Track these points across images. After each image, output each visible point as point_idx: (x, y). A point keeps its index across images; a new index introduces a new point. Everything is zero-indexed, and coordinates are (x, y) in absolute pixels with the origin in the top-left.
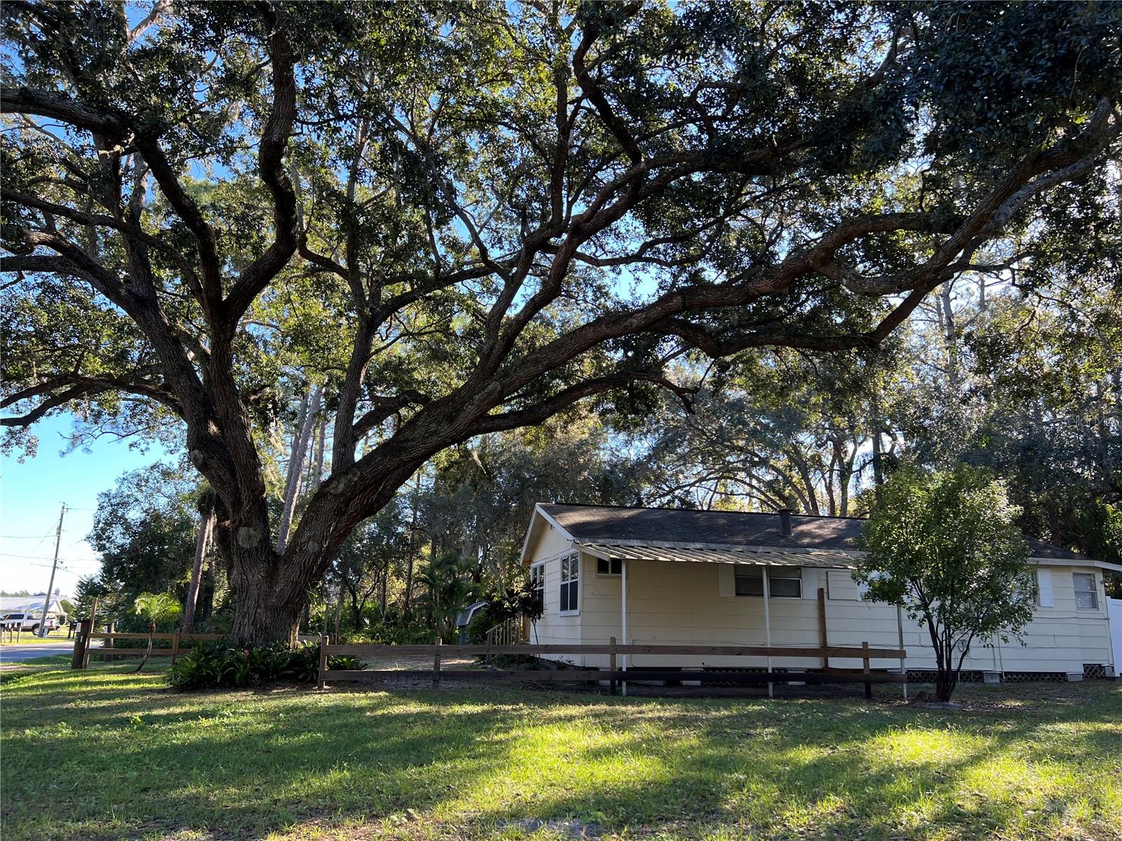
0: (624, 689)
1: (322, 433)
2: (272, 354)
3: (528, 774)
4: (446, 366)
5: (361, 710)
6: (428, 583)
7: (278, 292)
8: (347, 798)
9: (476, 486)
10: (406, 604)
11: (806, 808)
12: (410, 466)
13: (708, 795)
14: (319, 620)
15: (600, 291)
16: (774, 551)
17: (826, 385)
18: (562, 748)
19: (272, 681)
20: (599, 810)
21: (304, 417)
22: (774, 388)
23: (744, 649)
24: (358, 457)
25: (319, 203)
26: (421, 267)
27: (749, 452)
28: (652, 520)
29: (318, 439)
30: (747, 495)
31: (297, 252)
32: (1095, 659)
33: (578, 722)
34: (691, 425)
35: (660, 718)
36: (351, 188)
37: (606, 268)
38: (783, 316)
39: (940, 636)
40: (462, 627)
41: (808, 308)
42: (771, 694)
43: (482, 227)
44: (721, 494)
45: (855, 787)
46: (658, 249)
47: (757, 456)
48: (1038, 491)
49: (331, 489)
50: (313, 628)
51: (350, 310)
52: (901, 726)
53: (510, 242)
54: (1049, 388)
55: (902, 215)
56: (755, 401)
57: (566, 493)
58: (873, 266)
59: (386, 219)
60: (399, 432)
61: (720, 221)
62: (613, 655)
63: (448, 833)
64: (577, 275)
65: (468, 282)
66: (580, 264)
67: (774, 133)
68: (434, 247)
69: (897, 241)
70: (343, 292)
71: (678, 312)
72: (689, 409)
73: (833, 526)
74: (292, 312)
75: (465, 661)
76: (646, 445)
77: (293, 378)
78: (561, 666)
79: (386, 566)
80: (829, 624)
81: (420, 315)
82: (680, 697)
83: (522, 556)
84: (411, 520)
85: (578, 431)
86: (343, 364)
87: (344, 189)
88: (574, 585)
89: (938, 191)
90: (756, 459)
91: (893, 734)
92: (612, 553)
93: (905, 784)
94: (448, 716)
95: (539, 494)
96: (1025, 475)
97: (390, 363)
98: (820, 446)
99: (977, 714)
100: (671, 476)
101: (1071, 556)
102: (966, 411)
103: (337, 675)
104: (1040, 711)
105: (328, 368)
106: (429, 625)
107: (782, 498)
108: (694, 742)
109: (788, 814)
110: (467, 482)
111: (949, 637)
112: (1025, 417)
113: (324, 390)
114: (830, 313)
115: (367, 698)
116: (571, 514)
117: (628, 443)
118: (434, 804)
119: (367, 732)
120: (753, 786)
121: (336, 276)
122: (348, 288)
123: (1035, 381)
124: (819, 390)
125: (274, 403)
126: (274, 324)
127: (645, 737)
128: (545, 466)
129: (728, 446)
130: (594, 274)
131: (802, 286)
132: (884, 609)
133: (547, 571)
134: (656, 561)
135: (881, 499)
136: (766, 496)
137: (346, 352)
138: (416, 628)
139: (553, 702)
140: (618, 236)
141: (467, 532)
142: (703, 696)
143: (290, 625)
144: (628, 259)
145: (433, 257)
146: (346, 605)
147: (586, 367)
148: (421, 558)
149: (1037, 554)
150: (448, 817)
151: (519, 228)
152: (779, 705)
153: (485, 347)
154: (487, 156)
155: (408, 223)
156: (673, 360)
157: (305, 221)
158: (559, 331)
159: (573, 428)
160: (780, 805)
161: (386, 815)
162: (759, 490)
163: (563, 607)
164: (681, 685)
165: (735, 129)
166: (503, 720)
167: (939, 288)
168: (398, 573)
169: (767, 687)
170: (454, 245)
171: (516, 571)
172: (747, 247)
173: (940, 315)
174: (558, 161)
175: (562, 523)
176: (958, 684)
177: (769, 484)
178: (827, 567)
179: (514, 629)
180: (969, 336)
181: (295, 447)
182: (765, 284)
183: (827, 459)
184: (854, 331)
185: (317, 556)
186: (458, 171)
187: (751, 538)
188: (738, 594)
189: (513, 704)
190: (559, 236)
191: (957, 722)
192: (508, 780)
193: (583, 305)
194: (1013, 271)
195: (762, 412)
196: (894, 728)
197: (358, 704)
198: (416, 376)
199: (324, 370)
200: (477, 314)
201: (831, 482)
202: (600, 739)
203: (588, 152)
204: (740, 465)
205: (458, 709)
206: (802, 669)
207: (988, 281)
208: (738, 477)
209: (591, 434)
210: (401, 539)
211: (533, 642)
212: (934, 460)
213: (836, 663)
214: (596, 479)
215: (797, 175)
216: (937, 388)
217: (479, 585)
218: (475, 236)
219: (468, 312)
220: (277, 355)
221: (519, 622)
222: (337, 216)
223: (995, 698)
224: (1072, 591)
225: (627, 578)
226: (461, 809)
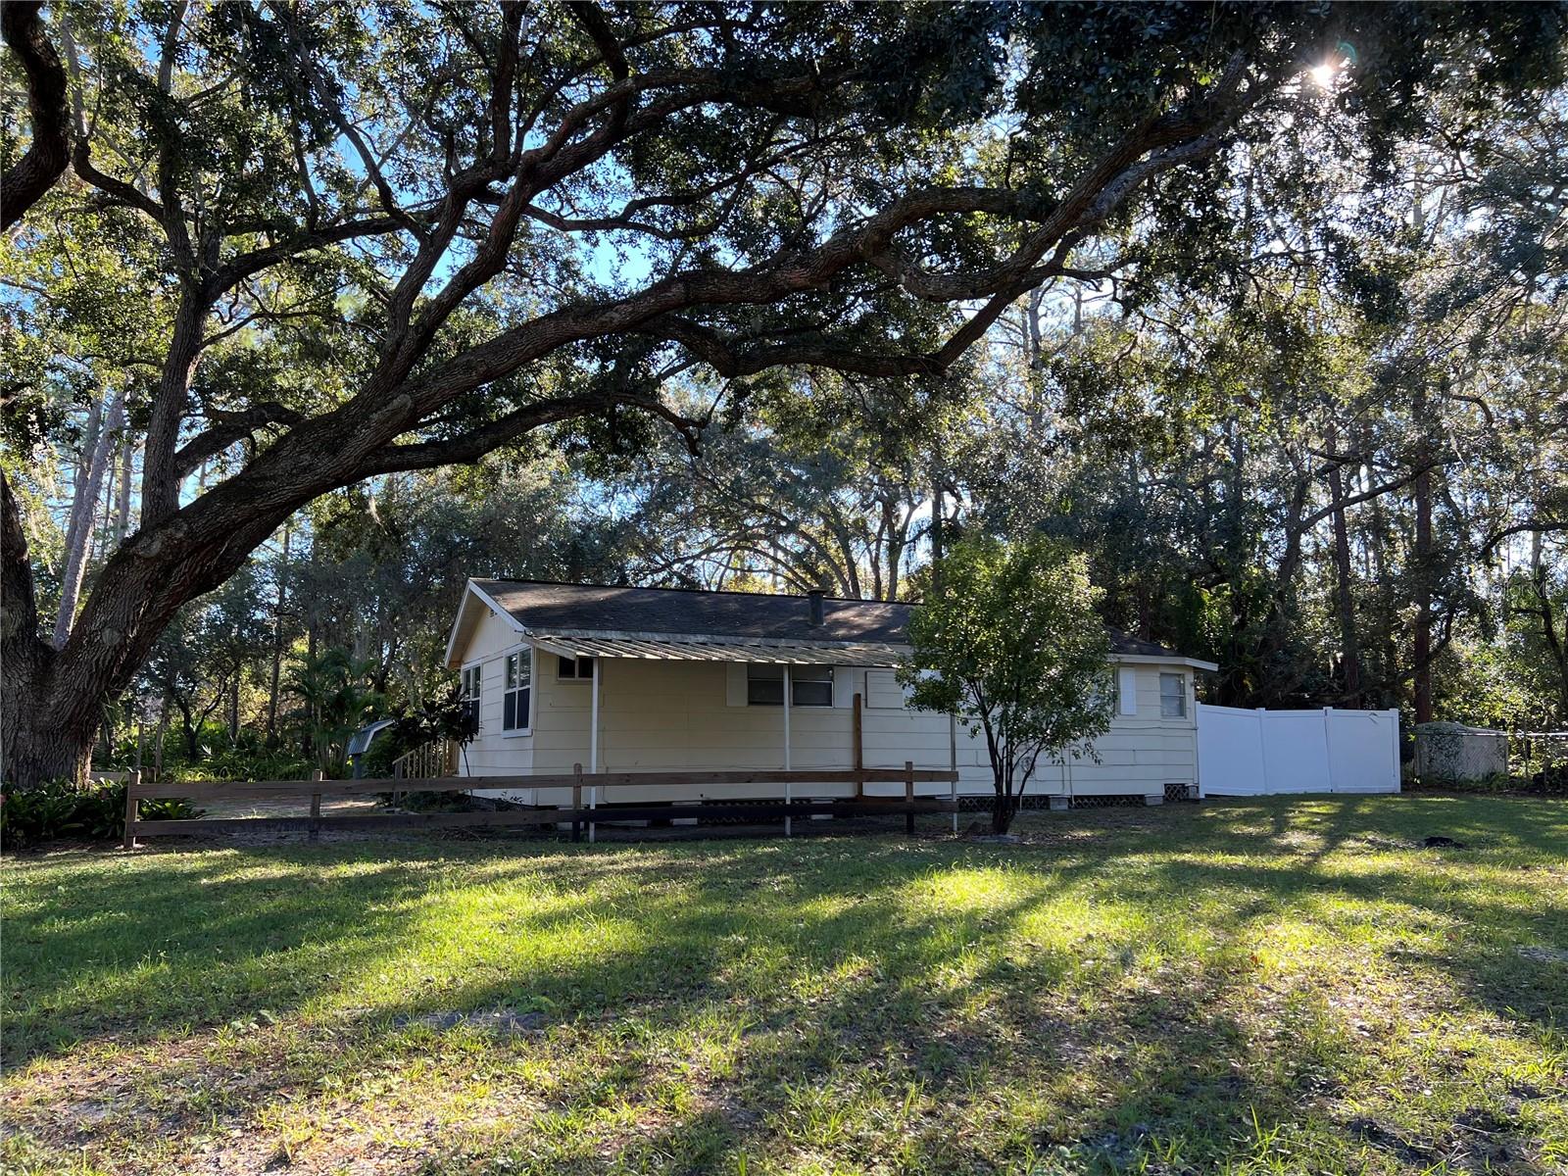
0: (592, 833)
1: (127, 464)
2: (34, 335)
3: (445, 952)
4: (329, 369)
5: (193, 875)
6: (303, 693)
7: (42, 233)
8: (164, 1001)
9: (377, 551)
10: (271, 724)
11: (821, 973)
12: (270, 517)
13: (695, 967)
14: (129, 749)
15: (567, 268)
16: (800, 645)
17: (875, 423)
18: (498, 916)
19: (47, 839)
20: (544, 994)
21: (94, 439)
22: (809, 425)
23: (755, 774)
24: (186, 499)
25: (110, 91)
26: (286, 210)
27: (773, 513)
28: (638, 604)
29: (120, 474)
30: (770, 571)
31: (71, 168)
32: (1177, 778)
33: (523, 880)
34: (697, 474)
35: (638, 870)
36: (164, 72)
37: (577, 234)
38: (823, 324)
39: (1000, 752)
40: (357, 756)
41: (857, 315)
42: (788, 832)
43: (385, 157)
44: (736, 570)
45: (885, 944)
46: (653, 213)
47: (785, 519)
48: (1126, 571)
49: (139, 549)
50: (118, 761)
51: (171, 271)
52: (945, 866)
53: (431, 183)
54: (1149, 437)
55: (982, 191)
56: (783, 441)
57: (517, 565)
58: (944, 261)
59: (227, 129)
60: (252, 464)
61: (740, 179)
62: (578, 788)
63: (322, 1039)
64: (533, 242)
65: (364, 240)
66: (538, 226)
67: (818, 56)
68: (306, 181)
69: (974, 228)
70: (156, 242)
71: (680, 307)
72: (694, 452)
73: (877, 612)
74: (68, 268)
75: (361, 804)
76: (634, 499)
77: (74, 377)
78: (502, 806)
79: (237, 667)
80: (867, 739)
81: (284, 287)
82: (667, 840)
83: (448, 654)
84: (276, 601)
85: (535, 476)
86: (158, 357)
87: (154, 75)
88: (524, 695)
89: (1029, 164)
90: (784, 524)
91: (936, 876)
92: (579, 649)
93: (946, 937)
94: (330, 880)
95: (474, 567)
96: (1112, 549)
97: (237, 358)
98: (866, 507)
99: (1038, 847)
100: (669, 545)
101: (1159, 652)
102: (1049, 466)
103: (156, 827)
104: (1110, 842)
105: (131, 361)
106: (307, 752)
107: (816, 576)
108: (683, 898)
109: (798, 982)
110: (364, 546)
111: (1011, 753)
112: (1116, 475)
113: (127, 397)
114: (886, 324)
115: (204, 859)
116: (522, 594)
117: (607, 497)
118: (302, 1001)
119: (200, 908)
120: (755, 950)
121: (143, 215)
122: (163, 236)
123: (1133, 429)
124: (865, 431)
125: (40, 413)
126: (38, 285)
127: (616, 894)
128: (484, 525)
129: (746, 505)
130: (558, 243)
131: (850, 282)
132: (934, 721)
133: (484, 675)
134: (642, 659)
135: (937, 578)
136: (795, 574)
137: (162, 339)
138: (287, 759)
139: (489, 854)
140: (594, 188)
141: (365, 619)
142: (698, 838)
143: (75, 756)
144: (609, 224)
145: (304, 195)
146: (173, 726)
147: (545, 380)
148: (294, 657)
149: (1120, 649)
150: (321, 1017)
151: (444, 162)
152: (796, 844)
153: (388, 342)
154: (389, 44)
155: (261, 137)
156: (671, 379)
157: (85, 121)
158: (506, 325)
159: (525, 471)
160: (788, 971)
161: (226, 1020)
162: (785, 565)
163: (509, 724)
164: (671, 825)
165: (765, 44)
166: (413, 882)
167: (1025, 298)
168: (257, 680)
169: (783, 823)
170: (339, 181)
171: (438, 676)
172: (776, 220)
173: (1025, 336)
174: (502, 63)
175: (509, 608)
176: (1019, 813)
177: (797, 557)
178: (865, 666)
179: (435, 757)
180: (1057, 365)
181: (81, 483)
182: (798, 275)
183: (874, 526)
184: (914, 351)
185: (118, 650)
186: (345, 63)
187: (772, 628)
188: (751, 703)
189: (430, 859)
190: (504, 179)
191: (1014, 858)
192: (415, 962)
193: (542, 288)
194: (1115, 281)
195: (793, 459)
196: (938, 868)
197: (187, 868)
198: (280, 381)
199: (125, 363)
200: (375, 289)
201: (877, 555)
202: (551, 902)
203: (550, 54)
204: (762, 531)
205: (346, 870)
206: (830, 799)
207: (1087, 294)
208: (759, 547)
209: (554, 481)
210: (261, 627)
211: (463, 773)
212: (1005, 529)
213: (872, 789)
214: (561, 545)
215: (846, 122)
216: (1016, 435)
217: (382, 696)
218: (373, 170)
219: (362, 287)
220: (42, 336)
221: (441, 748)
222: (141, 117)
223: (1061, 828)
224: (1158, 694)
225: (600, 683)
226: (343, 1005)
